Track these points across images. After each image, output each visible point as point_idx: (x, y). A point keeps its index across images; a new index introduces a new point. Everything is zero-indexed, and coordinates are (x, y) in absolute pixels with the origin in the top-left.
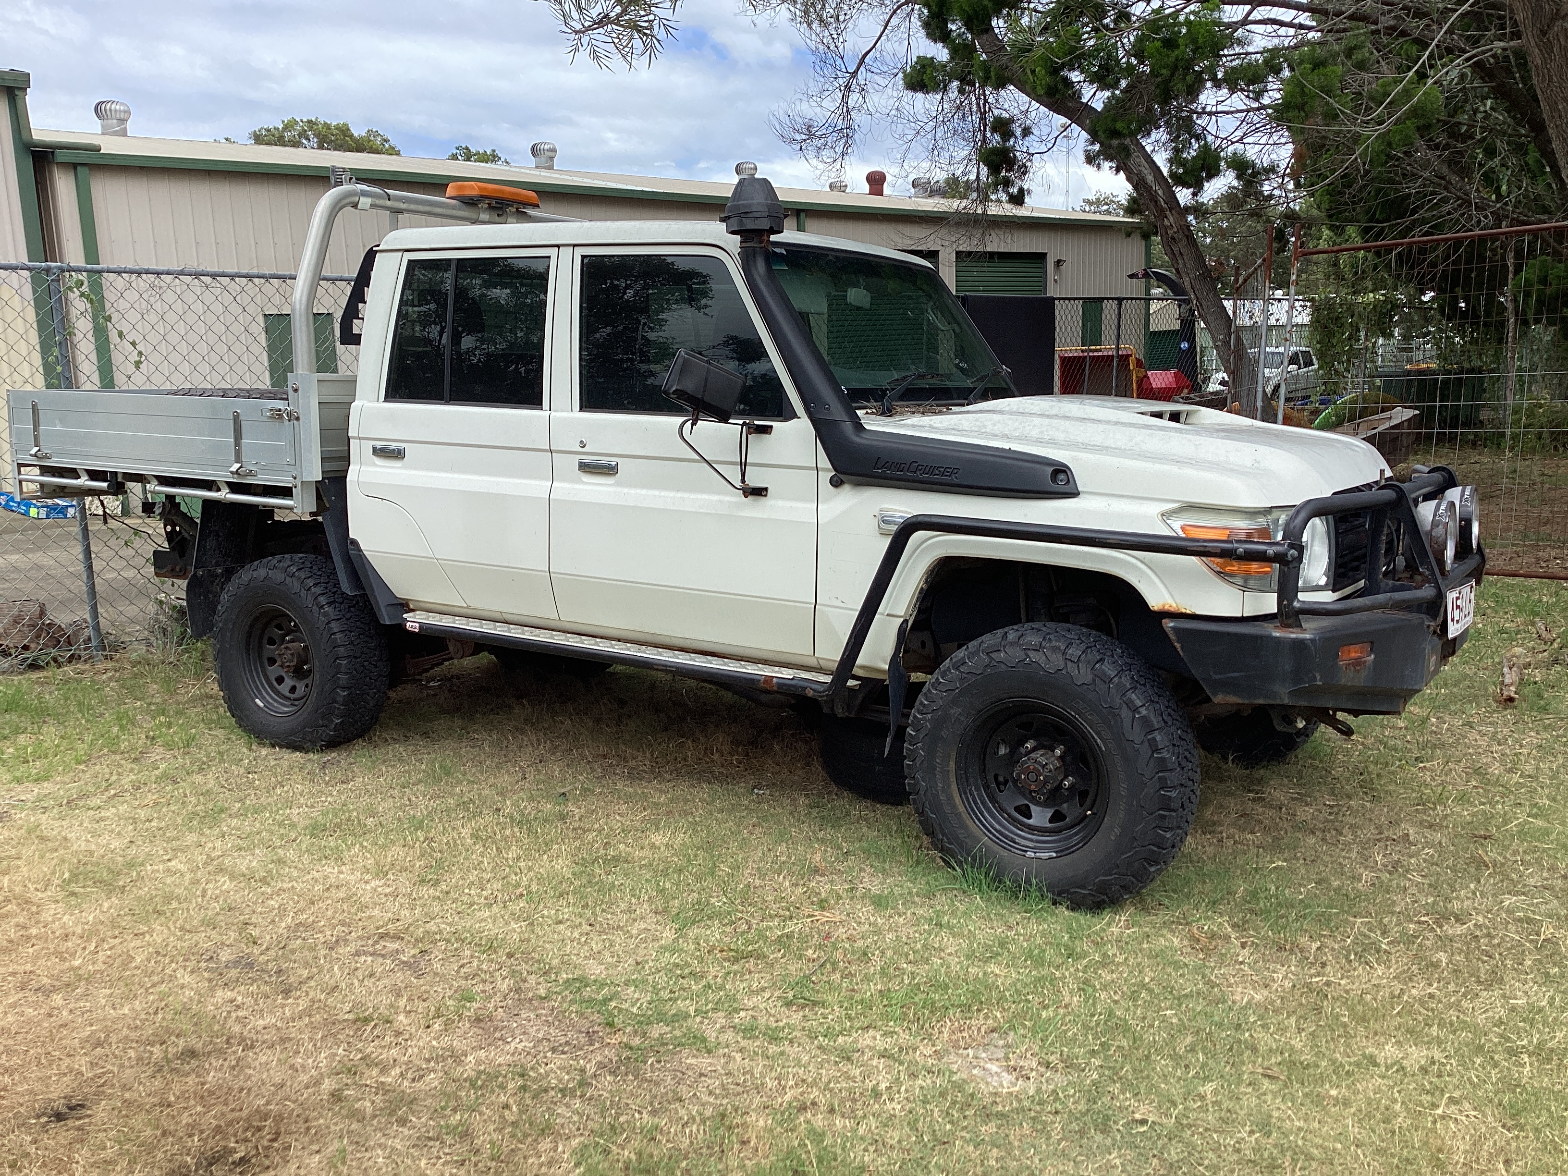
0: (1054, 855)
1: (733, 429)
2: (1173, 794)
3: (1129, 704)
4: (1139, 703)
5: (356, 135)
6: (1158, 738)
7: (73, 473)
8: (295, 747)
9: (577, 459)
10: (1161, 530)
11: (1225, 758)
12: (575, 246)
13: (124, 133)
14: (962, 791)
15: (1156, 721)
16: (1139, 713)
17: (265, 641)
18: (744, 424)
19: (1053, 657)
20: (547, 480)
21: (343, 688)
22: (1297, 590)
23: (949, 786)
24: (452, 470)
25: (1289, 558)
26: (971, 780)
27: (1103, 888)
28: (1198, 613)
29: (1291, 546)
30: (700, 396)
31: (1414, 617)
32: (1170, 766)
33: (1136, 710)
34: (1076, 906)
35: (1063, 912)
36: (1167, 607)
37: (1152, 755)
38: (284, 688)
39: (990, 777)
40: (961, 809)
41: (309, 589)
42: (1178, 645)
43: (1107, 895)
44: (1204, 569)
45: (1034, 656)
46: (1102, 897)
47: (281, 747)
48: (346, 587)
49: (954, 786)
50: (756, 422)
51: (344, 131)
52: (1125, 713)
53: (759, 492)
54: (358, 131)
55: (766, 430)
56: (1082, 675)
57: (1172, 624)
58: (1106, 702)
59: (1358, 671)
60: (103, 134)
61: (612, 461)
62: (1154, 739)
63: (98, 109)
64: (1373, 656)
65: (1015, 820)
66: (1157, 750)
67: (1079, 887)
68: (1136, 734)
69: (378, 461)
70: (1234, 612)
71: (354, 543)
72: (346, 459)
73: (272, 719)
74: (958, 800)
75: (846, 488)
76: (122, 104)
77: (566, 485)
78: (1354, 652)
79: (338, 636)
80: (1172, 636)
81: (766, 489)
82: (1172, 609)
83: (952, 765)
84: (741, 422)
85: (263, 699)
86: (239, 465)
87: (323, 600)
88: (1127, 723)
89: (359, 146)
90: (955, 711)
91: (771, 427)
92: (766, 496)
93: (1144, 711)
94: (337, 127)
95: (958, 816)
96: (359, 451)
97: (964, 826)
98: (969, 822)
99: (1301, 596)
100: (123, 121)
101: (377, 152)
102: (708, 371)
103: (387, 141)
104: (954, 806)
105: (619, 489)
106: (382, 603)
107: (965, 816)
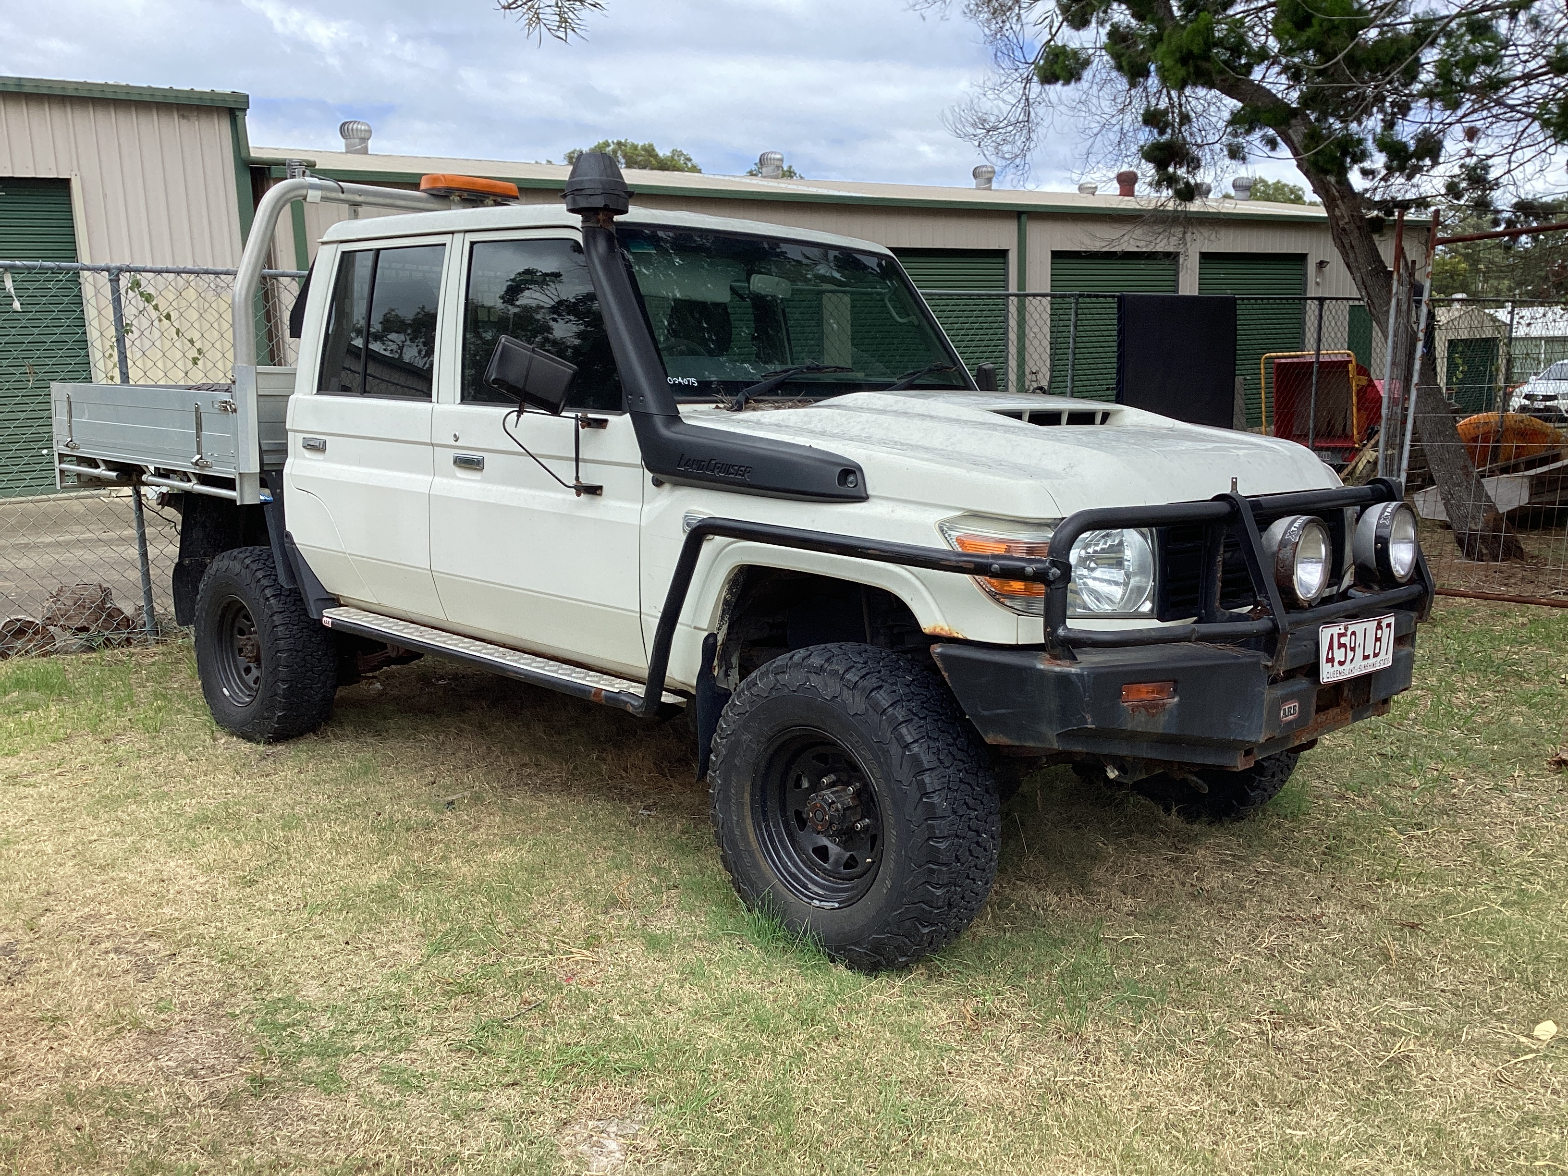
0: (837, 905)
1: (566, 421)
2: (942, 846)
3: (900, 738)
4: (909, 739)
5: (661, 155)
6: (927, 780)
7: (92, 463)
8: (248, 737)
9: (451, 454)
10: (938, 543)
11: (1167, 810)
12: (466, 231)
13: (365, 151)
14: (757, 825)
15: (927, 760)
16: (910, 750)
17: (236, 631)
18: (576, 418)
19: (830, 682)
20: (429, 474)
21: (284, 681)
22: (1064, 617)
23: (744, 821)
24: (359, 464)
25: (1051, 578)
26: (770, 815)
27: (877, 948)
28: (970, 638)
29: (1054, 564)
30: (520, 386)
31: (1244, 655)
32: (939, 813)
33: (907, 746)
34: (853, 965)
35: (841, 971)
36: (938, 630)
37: (921, 799)
38: (250, 679)
39: (791, 813)
40: (755, 845)
41: (259, 580)
42: (945, 675)
43: (882, 955)
44: (975, 586)
45: (815, 680)
46: (878, 957)
47: (238, 737)
48: (282, 579)
49: (749, 821)
50: (590, 416)
51: (650, 151)
52: (895, 750)
53: (594, 491)
54: (663, 152)
55: (602, 424)
56: (856, 703)
57: (939, 650)
58: (877, 736)
59: (1153, 715)
60: (347, 152)
61: (476, 455)
62: (923, 780)
63: (344, 130)
64: (1176, 699)
65: (813, 862)
66: (925, 794)
67: (854, 944)
68: (904, 774)
69: (307, 454)
70: (1009, 639)
71: (289, 535)
72: (282, 451)
73: (233, 708)
74: (752, 836)
75: (667, 487)
76: (363, 124)
77: (445, 481)
78: (1144, 692)
79: (281, 628)
80: (939, 664)
81: (600, 488)
82: (944, 633)
83: (747, 797)
84: (573, 415)
85: (230, 689)
86: (198, 457)
87: (268, 592)
88: (896, 761)
89: (664, 166)
90: (746, 737)
91: (606, 421)
92: (600, 495)
93: (915, 748)
94: (644, 148)
95: (752, 854)
96: (294, 442)
97: (756, 866)
98: (762, 863)
99: (1070, 623)
100: (364, 140)
101: (679, 170)
102: (531, 360)
103: (690, 160)
104: (748, 843)
105: (484, 485)
106: (311, 596)
107: (759, 856)
